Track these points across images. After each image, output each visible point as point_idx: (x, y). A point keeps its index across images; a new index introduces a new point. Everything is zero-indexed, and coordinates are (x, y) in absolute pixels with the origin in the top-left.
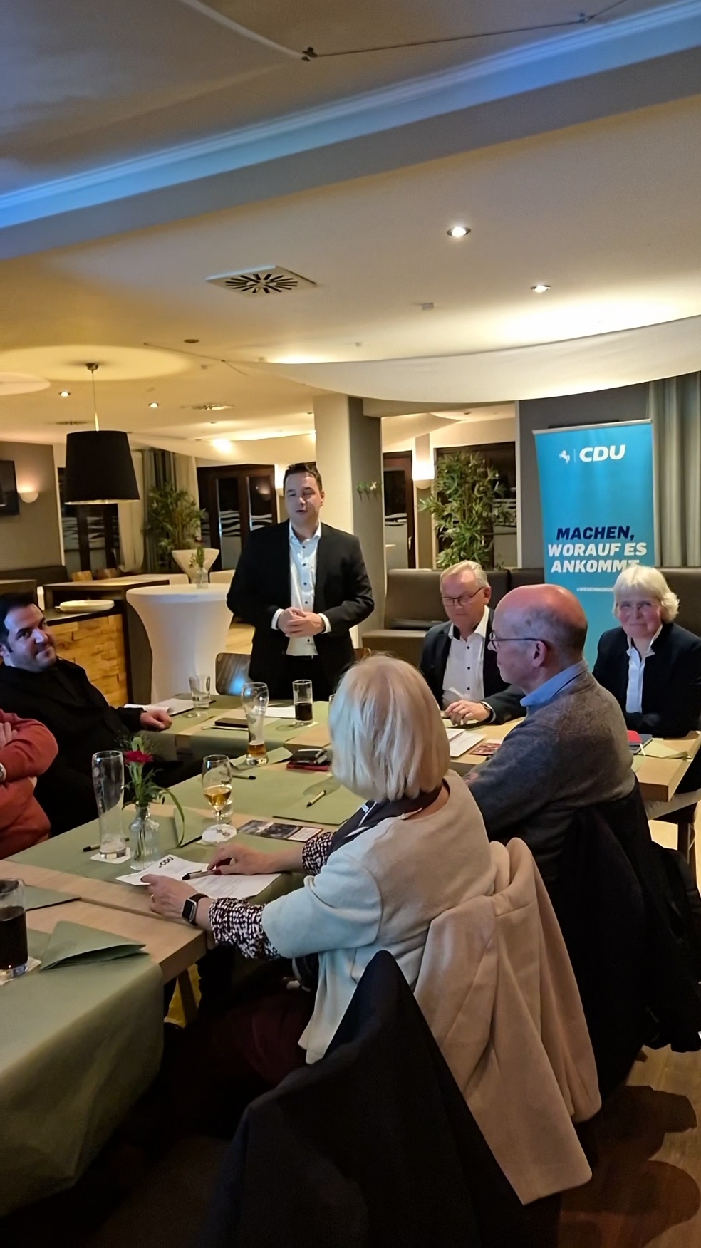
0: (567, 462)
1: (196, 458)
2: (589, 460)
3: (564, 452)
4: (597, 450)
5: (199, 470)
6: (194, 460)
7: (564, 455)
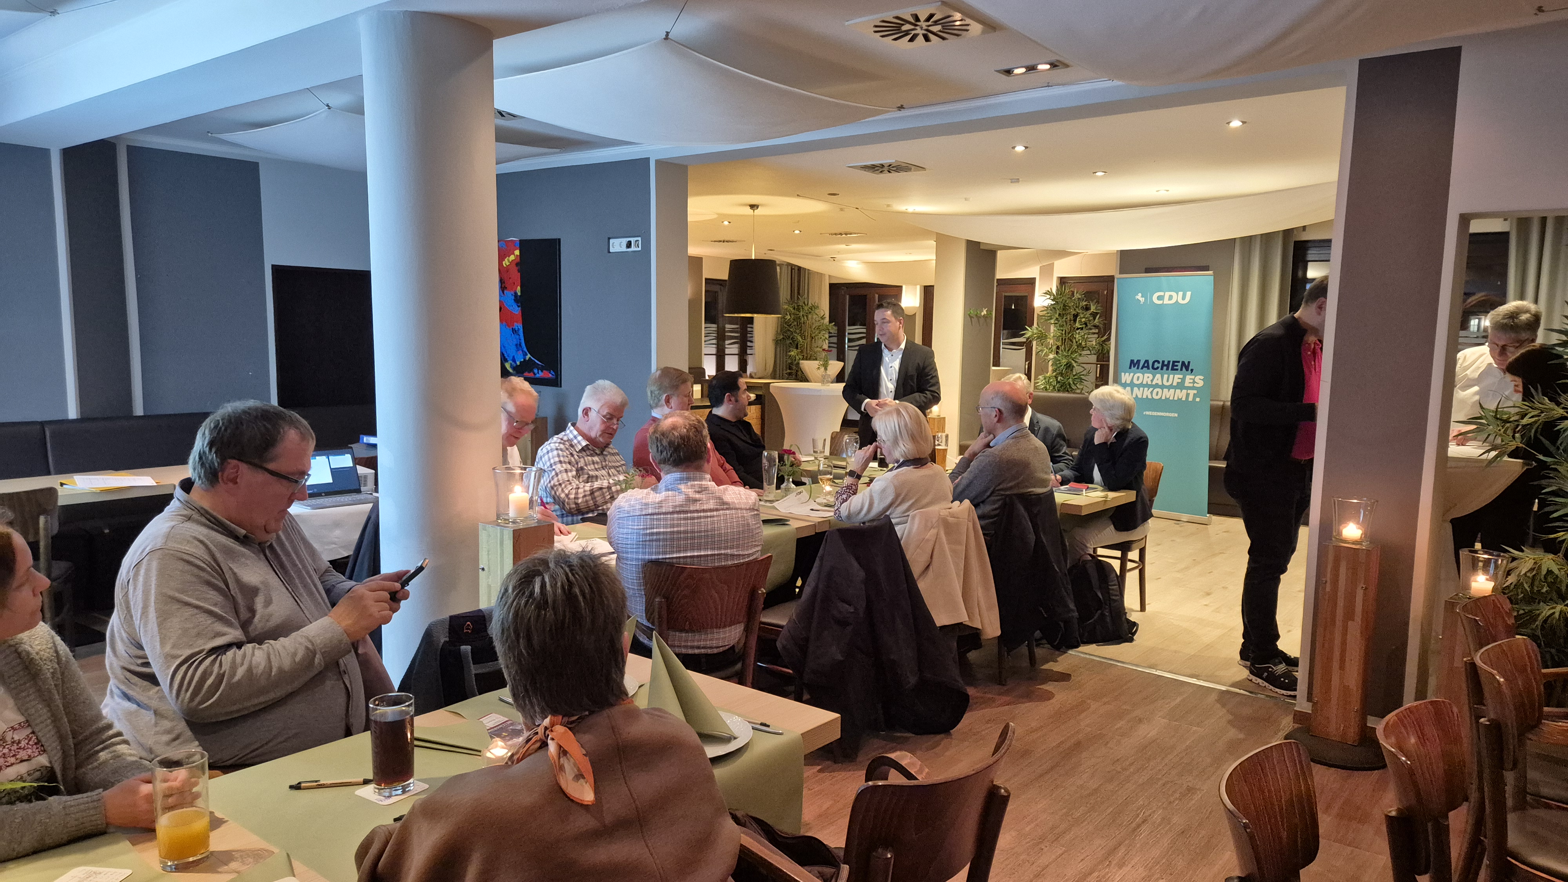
0: (1142, 303)
1: (829, 276)
2: (1160, 302)
3: (1140, 294)
4: (1167, 294)
5: (833, 287)
6: (827, 277)
7: (1139, 297)
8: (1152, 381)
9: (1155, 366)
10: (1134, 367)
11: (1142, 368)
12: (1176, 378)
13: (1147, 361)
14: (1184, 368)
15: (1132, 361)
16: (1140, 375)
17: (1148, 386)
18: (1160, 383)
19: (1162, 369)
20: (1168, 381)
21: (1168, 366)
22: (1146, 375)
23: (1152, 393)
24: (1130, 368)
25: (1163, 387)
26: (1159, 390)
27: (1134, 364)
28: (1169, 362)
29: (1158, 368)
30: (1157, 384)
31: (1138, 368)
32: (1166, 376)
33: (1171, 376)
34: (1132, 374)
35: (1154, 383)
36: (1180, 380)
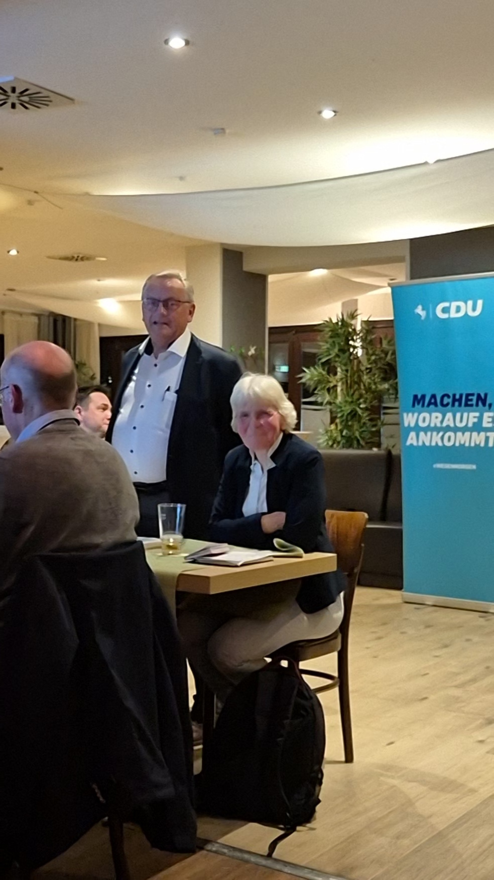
0: (423, 318)
1: (100, 325)
2: (445, 316)
3: (420, 307)
4: (454, 305)
5: (103, 340)
6: (96, 328)
7: (419, 310)
8: (442, 422)
9: (445, 402)
10: (418, 403)
11: (429, 405)
12: (471, 417)
13: (434, 396)
14: (480, 403)
15: (415, 397)
16: (427, 415)
17: (437, 429)
18: (452, 425)
19: (453, 405)
20: (461, 421)
21: (460, 400)
22: (434, 415)
23: (442, 438)
24: (414, 405)
25: (456, 430)
26: (452, 434)
27: (418, 400)
28: (461, 396)
29: (448, 404)
30: (448, 426)
31: (423, 405)
32: (458, 415)
33: (465, 415)
34: (416, 415)
35: (444, 425)
36: (476, 420)
